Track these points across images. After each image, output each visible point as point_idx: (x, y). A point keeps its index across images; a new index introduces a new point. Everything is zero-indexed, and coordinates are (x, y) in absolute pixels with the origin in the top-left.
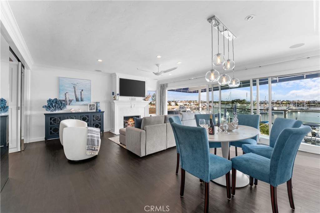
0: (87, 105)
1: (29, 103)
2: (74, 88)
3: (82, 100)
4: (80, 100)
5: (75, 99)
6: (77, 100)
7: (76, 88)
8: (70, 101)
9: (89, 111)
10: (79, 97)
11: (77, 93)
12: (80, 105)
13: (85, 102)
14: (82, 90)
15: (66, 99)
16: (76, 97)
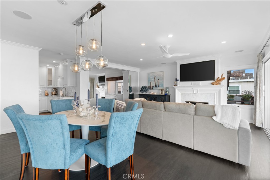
0: (160, 90)
1: (138, 88)
2: (155, 78)
3: (158, 87)
4: (157, 86)
5: (155, 86)
6: (156, 87)
7: (155, 79)
8: (153, 87)
9: (160, 94)
10: (157, 84)
11: (156, 82)
12: (157, 90)
13: (160, 87)
14: (159, 80)
15: (151, 86)
16: (155, 84)
